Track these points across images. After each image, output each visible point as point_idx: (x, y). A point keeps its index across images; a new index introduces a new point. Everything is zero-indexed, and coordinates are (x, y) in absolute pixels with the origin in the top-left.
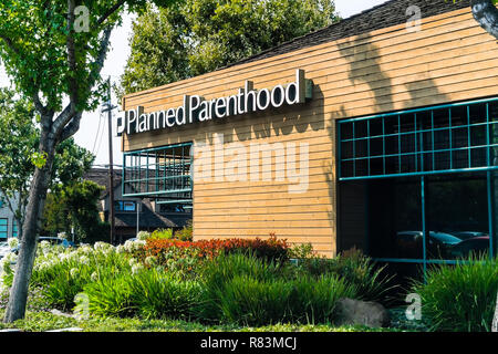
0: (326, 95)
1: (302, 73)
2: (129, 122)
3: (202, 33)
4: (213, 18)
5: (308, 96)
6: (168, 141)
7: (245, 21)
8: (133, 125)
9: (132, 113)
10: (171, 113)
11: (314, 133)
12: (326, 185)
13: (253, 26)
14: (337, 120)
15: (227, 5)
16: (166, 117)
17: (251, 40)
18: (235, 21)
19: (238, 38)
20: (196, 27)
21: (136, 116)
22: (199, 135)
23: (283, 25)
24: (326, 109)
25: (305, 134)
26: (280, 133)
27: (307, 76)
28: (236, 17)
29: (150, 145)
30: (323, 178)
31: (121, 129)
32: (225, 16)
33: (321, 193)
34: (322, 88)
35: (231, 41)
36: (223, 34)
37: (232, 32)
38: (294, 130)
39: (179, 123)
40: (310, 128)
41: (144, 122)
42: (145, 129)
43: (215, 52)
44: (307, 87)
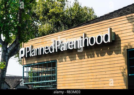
0: (121, 39)
1: (111, 29)
2: (27, 52)
3: (44, 20)
4: (48, 14)
5: (113, 39)
6: (45, 60)
7: (61, 16)
8: (29, 53)
9: (28, 48)
10: (47, 48)
11: (116, 55)
12: (122, 78)
13: (64, 18)
14: (127, 50)
15: (54, 9)
16: (45, 50)
17: (64, 23)
18: (57, 15)
19: (58, 22)
20: (41, 17)
21: (30, 49)
22: (60, 57)
23: (76, 17)
24: (122, 45)
25: (112, 56)
26: (99, 55)
27: (113, 31)
28: (58, 14)
29: (36, 62)
30: (121, 75)
31: (23, 55)
32: (53, 13)
33: (120, 81)
34: (120, 36)
35: (55, 23)
36: (52, 20)
37: (56, 20)
38: (106, 54)
39: (51, 52)
40: (114, 53)
41: (34, 52)
42: (34, 55)
43: (49, 27)
44: (113, 35)
